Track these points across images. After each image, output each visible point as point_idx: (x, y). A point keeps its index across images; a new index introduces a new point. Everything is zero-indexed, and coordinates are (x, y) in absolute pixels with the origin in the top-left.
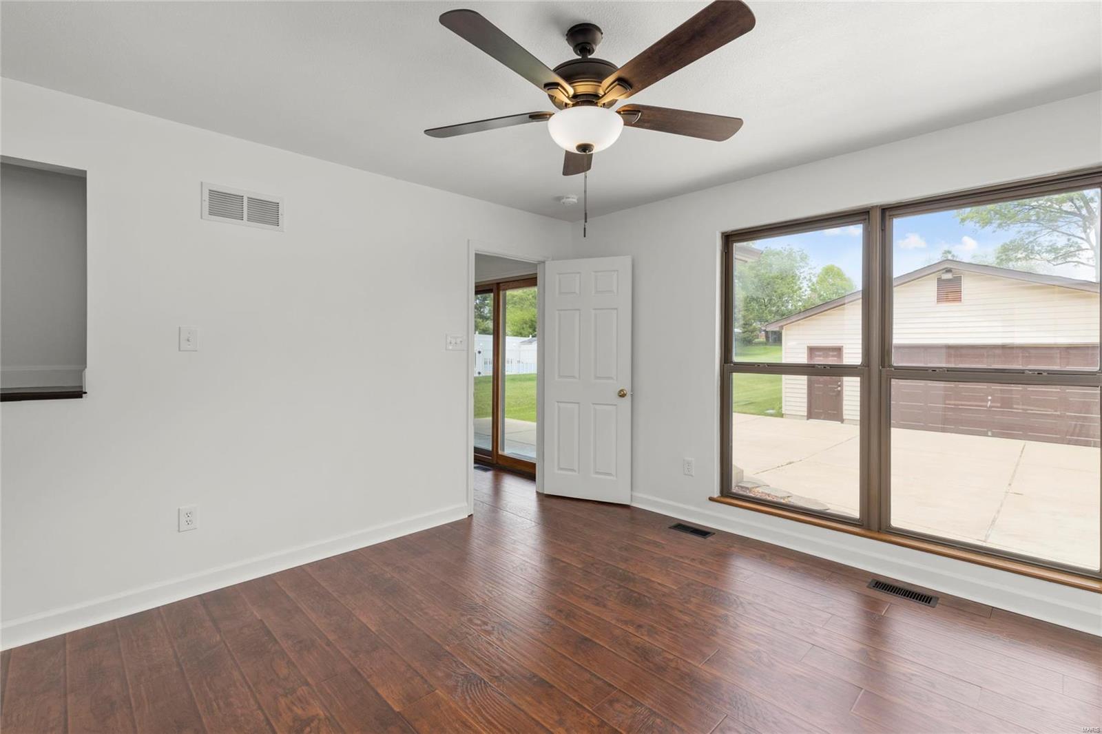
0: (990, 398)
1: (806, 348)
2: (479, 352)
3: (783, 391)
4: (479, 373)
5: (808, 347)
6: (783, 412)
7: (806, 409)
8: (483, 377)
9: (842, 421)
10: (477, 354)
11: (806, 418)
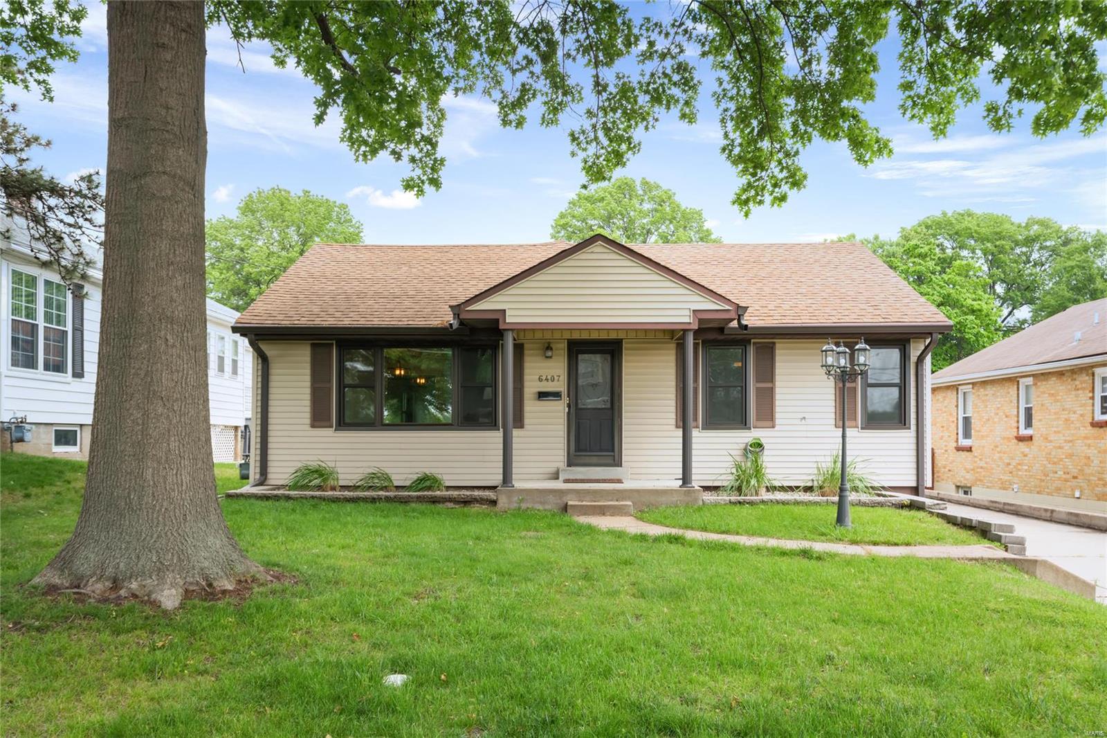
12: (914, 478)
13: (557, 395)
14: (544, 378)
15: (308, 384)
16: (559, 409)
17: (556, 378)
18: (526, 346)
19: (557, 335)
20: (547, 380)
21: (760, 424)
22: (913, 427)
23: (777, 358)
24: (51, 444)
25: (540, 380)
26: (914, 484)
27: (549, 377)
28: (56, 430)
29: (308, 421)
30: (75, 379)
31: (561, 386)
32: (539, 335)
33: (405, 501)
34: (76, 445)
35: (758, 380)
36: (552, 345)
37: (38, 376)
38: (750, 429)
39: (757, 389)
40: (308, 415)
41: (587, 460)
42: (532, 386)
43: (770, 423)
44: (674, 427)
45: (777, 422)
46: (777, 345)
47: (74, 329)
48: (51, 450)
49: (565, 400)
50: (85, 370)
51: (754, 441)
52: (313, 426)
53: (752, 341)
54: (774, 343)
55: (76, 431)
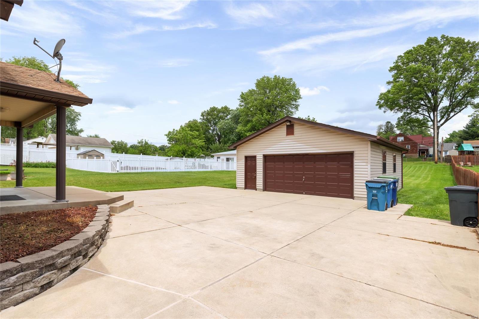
0: (304, 177)
1: (244, 156)
2: (118, 161)
3: (237, 176)
4: (118, 171)
5: (245, 156)
6: (237, 187)
7: (244, 185)
8: (119, 173)
9: (256, 190)
10: (117, 162)
11: (244, 189)
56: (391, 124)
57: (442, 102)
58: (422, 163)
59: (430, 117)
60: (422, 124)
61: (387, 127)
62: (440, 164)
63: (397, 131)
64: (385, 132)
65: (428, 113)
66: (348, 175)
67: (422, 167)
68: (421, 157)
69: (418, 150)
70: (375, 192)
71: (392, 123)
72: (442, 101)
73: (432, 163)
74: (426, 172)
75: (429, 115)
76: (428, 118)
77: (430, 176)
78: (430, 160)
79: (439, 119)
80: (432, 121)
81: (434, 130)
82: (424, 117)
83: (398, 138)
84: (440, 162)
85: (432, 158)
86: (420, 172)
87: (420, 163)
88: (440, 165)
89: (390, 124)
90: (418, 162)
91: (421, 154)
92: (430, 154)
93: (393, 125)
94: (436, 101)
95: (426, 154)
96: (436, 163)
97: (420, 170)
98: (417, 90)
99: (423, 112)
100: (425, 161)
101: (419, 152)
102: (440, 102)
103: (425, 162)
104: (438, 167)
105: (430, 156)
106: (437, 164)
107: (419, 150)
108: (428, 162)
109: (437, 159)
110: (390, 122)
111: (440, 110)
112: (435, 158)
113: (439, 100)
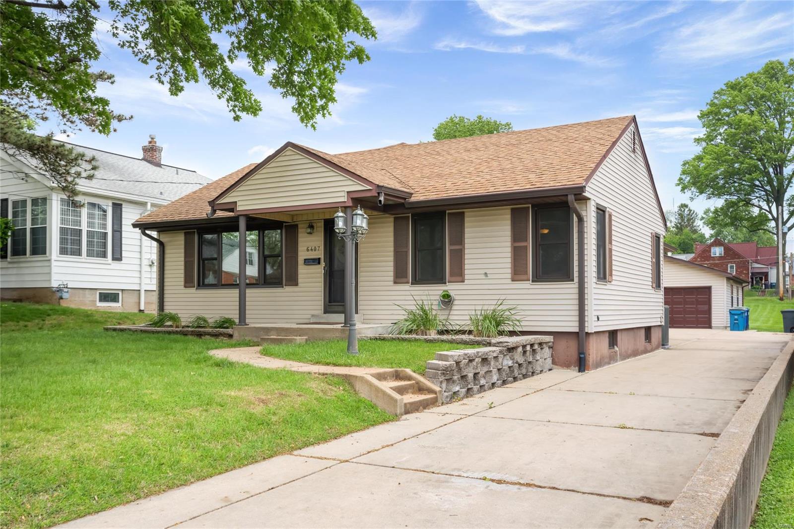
12: (577, 324)
13: (317, 261)
14: (310, 248)
15: (183, 259)
16: (319, 271)
17: (317, 248)
18: (300, 226)
19: (316, 217)
20: (312, 250)
21: (453, 279)
22: (576, 279)
23: (466, 225)
24: (96, 301)
25: (308, 250)
26: (576, 330)
27: (313, 248)
28: (100, 293)
29: (183, 283)
30: (114, 262)
31: (320, 254)
32: (305, 218)
33: (185, 334)
34: (118, 302)
35: (451, 244)
36: (315, 225)
37: (83, 260)
38: (446, 283)
39: (451, 251)
40: (183, 279)
41: (336, 309)
42: (303, 255)
43: (459, 279)
44: (392, 282)
45: (466, 277)
46: (466, 214)
47: (114, 231)
48: (96, 304)
49: (323, 264)
50: (123, 256)
51: (444, 293)
52: (185, 287)
53: (447, 211)
54: (463, 213)
55: (118, 294)
56: (690, 210)
57: (791, 187)
58: (757, 300)
59: (770, 212)
60: (758, 224)
61: (681, 216)
62: (788, 301)
63: (703, 227)
64: (677, 227)
65: (768, 205)
66: (706, 307)
67: (758, 306)
68: (755, 288)
69: (750, 274)
70: (736, 317)
71: (691, 208)
72: (791, 185)
73: (775, 299)
74: (765, 313)
75: (770, 208)
76: (767, 213)
77: (771, 319)
78: (771, 295)
79: (786, 217)
80: (774, 219)
81: (778, 237)
82: (760, 210)
83: (713, 249)
84: (788, 298)
85: (774, 290)
86: (757, 313)
87: (755, 300)
88: (787, 303)
89: (687, 210)
90: (751, 298)
91: (754, 282)
92: (772, 282)
93: (694, 212)
94: (781, 183)
95: (763, 282)
96: (781, 299)
97: (756, 311)
98: (749, 164)
99: (759, 201)
100: (763, 296)
101: (752, 279)
102: (788, 185)
103: (763, 298)
104: (784, 306)
105: (772, 286)
106: (783, 302)
107: (752, 273)
108: (769, 298)
109: (784, 293)
110: (686, 206)
111: (788, 200)
112: (779, 291)
113: (786, 183)
